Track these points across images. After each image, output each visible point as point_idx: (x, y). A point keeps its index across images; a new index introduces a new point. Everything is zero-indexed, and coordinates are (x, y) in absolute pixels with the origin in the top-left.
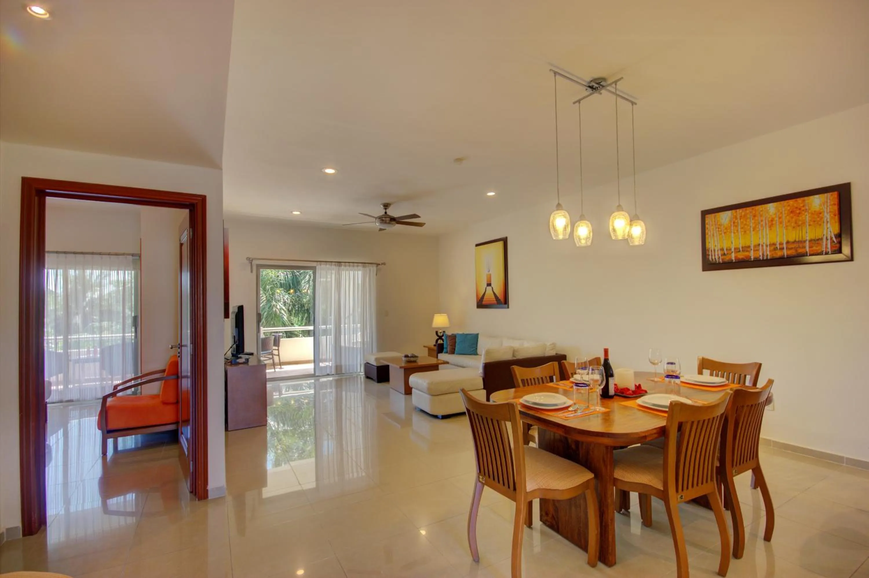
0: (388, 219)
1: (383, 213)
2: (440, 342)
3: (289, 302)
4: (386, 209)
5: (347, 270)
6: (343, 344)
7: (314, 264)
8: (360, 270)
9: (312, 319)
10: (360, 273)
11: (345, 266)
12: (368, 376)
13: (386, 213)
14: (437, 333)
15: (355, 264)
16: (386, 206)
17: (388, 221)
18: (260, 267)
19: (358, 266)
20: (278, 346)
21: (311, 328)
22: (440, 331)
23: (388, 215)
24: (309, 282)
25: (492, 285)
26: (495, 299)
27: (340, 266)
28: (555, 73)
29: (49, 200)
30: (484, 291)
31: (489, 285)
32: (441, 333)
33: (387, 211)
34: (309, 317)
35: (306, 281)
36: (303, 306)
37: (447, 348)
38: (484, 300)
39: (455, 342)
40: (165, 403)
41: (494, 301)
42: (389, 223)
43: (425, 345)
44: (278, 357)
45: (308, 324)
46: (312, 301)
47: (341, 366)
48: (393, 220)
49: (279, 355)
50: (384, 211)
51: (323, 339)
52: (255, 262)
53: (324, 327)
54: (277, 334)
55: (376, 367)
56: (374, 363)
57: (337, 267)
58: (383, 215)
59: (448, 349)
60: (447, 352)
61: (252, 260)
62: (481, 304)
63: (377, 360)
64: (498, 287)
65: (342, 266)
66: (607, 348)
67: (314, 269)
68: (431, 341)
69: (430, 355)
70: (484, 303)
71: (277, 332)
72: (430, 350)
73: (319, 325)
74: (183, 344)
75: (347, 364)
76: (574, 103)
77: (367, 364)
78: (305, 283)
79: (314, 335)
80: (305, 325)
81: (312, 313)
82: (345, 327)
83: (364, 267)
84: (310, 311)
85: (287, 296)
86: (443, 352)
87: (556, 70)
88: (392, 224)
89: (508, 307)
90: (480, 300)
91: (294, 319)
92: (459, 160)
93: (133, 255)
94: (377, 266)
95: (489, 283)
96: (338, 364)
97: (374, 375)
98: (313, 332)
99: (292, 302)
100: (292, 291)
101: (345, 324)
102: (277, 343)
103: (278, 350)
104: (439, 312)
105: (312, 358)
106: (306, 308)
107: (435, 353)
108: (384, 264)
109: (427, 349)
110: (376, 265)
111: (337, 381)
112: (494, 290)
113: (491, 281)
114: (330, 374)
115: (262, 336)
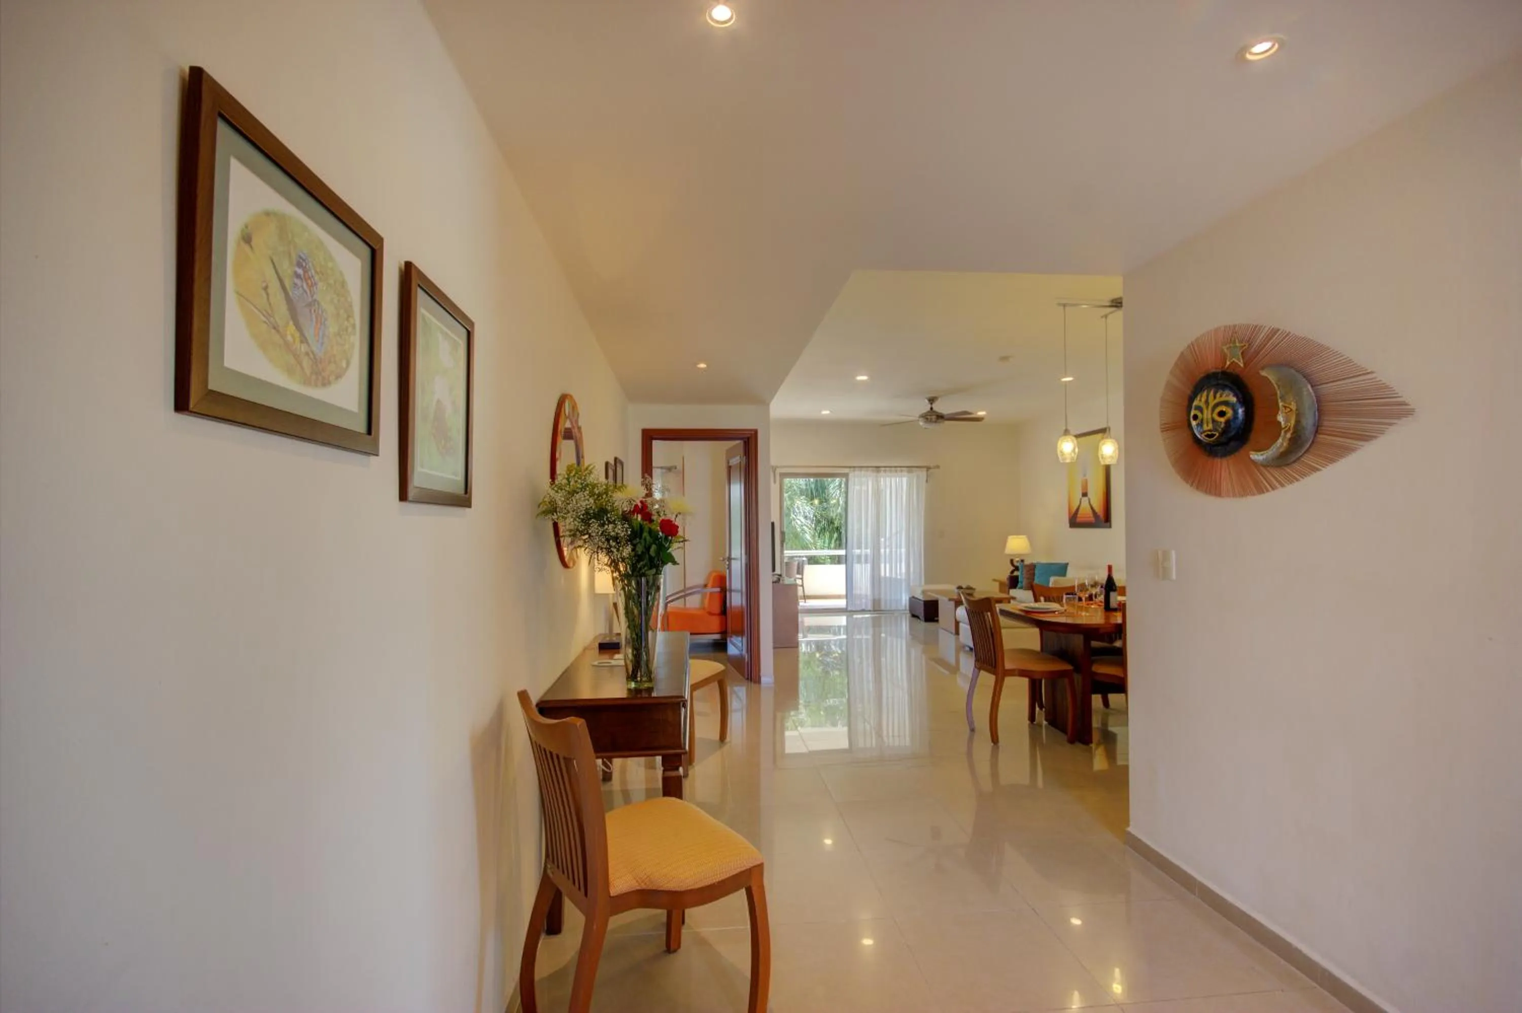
0: (934, 417)
1: (929, 409)
2: (1016, 573)
3: (812, 517)
4: (931, 404)
5: (888, 476)
6: (883, 574)
7: (846, 471)
8: (904, 476)
9: (844, 541)
10: (905, 480)
11: (885, 471)
12: (914, 613)
13: (931, 409)
14: (1012, 561)
15: (899, 469)
16: (932, 400)
17: (934, 420)
18: (784, 475)
19: (902, 471)
20: (802, 575)
21: (842, 552)
22: (1017, 559)
23: (935, 412)
24: (840, 487)
25: (1089, 495)
26: (1091, 515)
27: (878, 472)
28: (1064, 305)
29: (654, 442)
30: (1079, 503)
31: (1085, 495)
32: (1018, 562)
33: (934, 406)
34: (839, 538)
35: (835, 485)
36: (831, 522)
37: (1022, 582)
38: (1078, 515)
39: (1034, 574)
40: (711, 614)
41: (1090, 517)
42: (936, 422)
43: (996, 578)
44: (801, 588)
45: (839, 546)
46: (844, 514)
47: (879, 600)
48: (940, 417)
49: (802, 586)
50: (929, 406)
51: (857, 567)
52: (778, 471)
53: (857, 551)
54: (801, 559)
55: (923, 603)
56: (921, 597)
57: (875, 474)
58: (929, 412)
59: (1024, 584)
60: (1021, 588)
61: (775, 469)
62: (1075, 522)
63: (924, 592)
64: (1096, 499)
65: (882, 472)
66: (1110, 564)
67: (846, 475)
68: (1004, 574)
69: (1001, 591)
70: (1078, 520)
71: (800, 557)
72: (1002, 584)
73: (853, 549)
74: (733, 556)
75: (888, 598)
76: (1102, 317)
77: (913, 599)
78: (834, 488)
79: (846, 563)
80: (835, 548)
81: (843, 532)
82: (885, 552)
83: (909, 472)
84: (841, 530)
85: (808, 508)
86: (1017, 588)
87: (1064, 302)
88: (940, 422)
89: (1110, 527)
90: (1072, 517)
91: (820, 543)
92: (1004, 359)
93: (662, 468)
94: (927, 471)
95: (1085, 491)
96: (877, 597)
97: (921, 612)
98: (844, 558)
99: (816, 517)
100: (816, 502)
101: (885, 548)
102: (800, 571)
103: (802, 579)
104: (1017, 533)
105: (843, 592)
106: (836, 525)
107: (1007, 590)
108: (938, 467)
109: (997, 584)
110: (925, 469)
111: (873, 618)
112: (1092, 503)
113: (1087, 489)
114: (866, 609)
115: (786, 560)
